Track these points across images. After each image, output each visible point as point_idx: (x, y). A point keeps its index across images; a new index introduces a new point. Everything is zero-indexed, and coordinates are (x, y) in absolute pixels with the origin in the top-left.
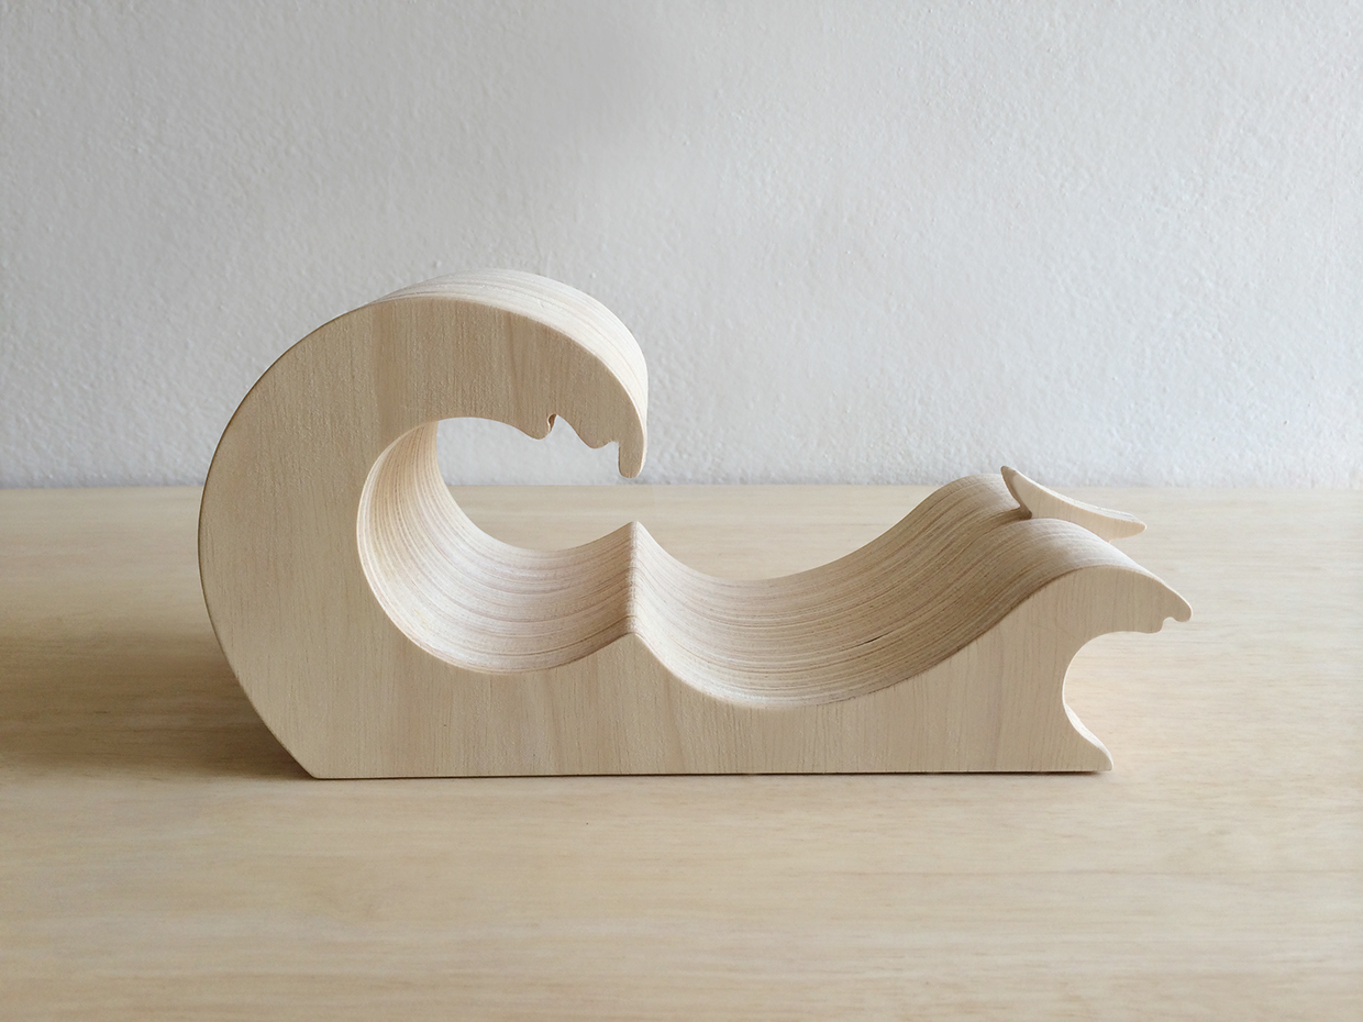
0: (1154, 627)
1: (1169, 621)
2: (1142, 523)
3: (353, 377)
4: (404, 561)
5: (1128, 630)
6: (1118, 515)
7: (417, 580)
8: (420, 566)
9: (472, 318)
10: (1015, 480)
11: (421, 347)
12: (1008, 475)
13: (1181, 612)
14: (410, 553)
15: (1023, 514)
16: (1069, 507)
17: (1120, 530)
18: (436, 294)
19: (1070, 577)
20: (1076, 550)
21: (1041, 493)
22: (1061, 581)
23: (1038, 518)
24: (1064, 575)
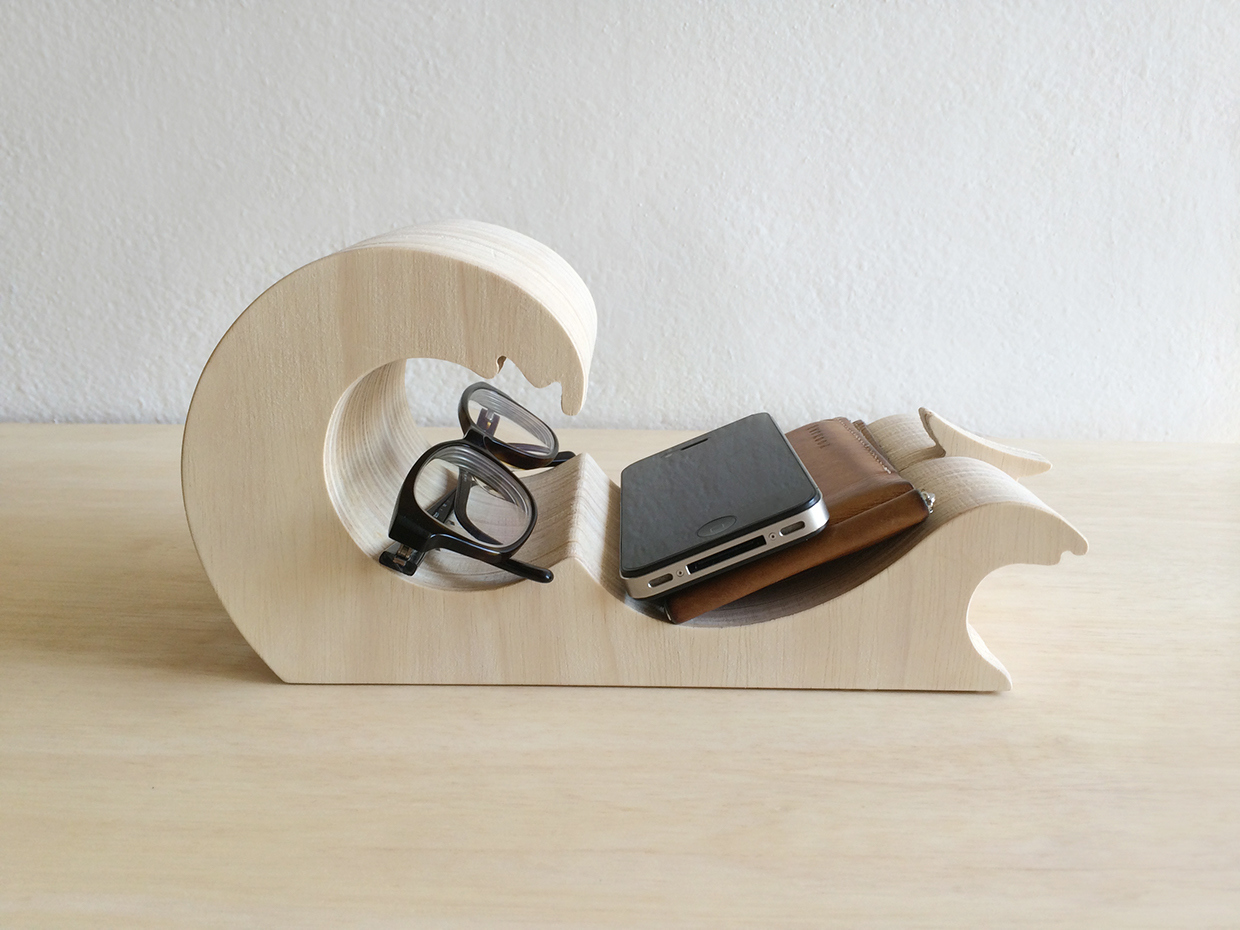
0: (1052, 559)
1: (1067, 556)
2: (1048, 462)
3: (320, 320)
4: (368, 486)
5: (1028, 562)
6: (1027, 454)
7: (381, 505)
8: (385, 492)
9: (427, 265)
10: (931, 423)
11: (381, 293)
12: (925, 417)
13: (1078, 546)
14: (375, 480)
15: (939, 452)
16: (981, 447)
17: (1028, 469)
18: (396, 245)
19: (977, 512)
20: (983, 487)
21: (955, 433)
22: (967, 516)
23: (951, 456)
24: (970, 510)
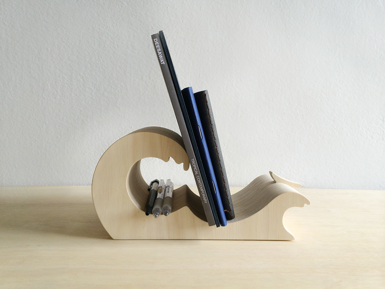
0: (302, 206)
1: (305, 205)
2: (301, 184)
5: (296, 206)
6: (296, 183)
10: (272, 174)
12: (271, 173)
13: (308, 203)
15: (275, 182)
16: (285, 181)
19: (283, 194)
21: (278, 177)
22: (281, 195)
23: (278, 182)
24: (282, 194)
